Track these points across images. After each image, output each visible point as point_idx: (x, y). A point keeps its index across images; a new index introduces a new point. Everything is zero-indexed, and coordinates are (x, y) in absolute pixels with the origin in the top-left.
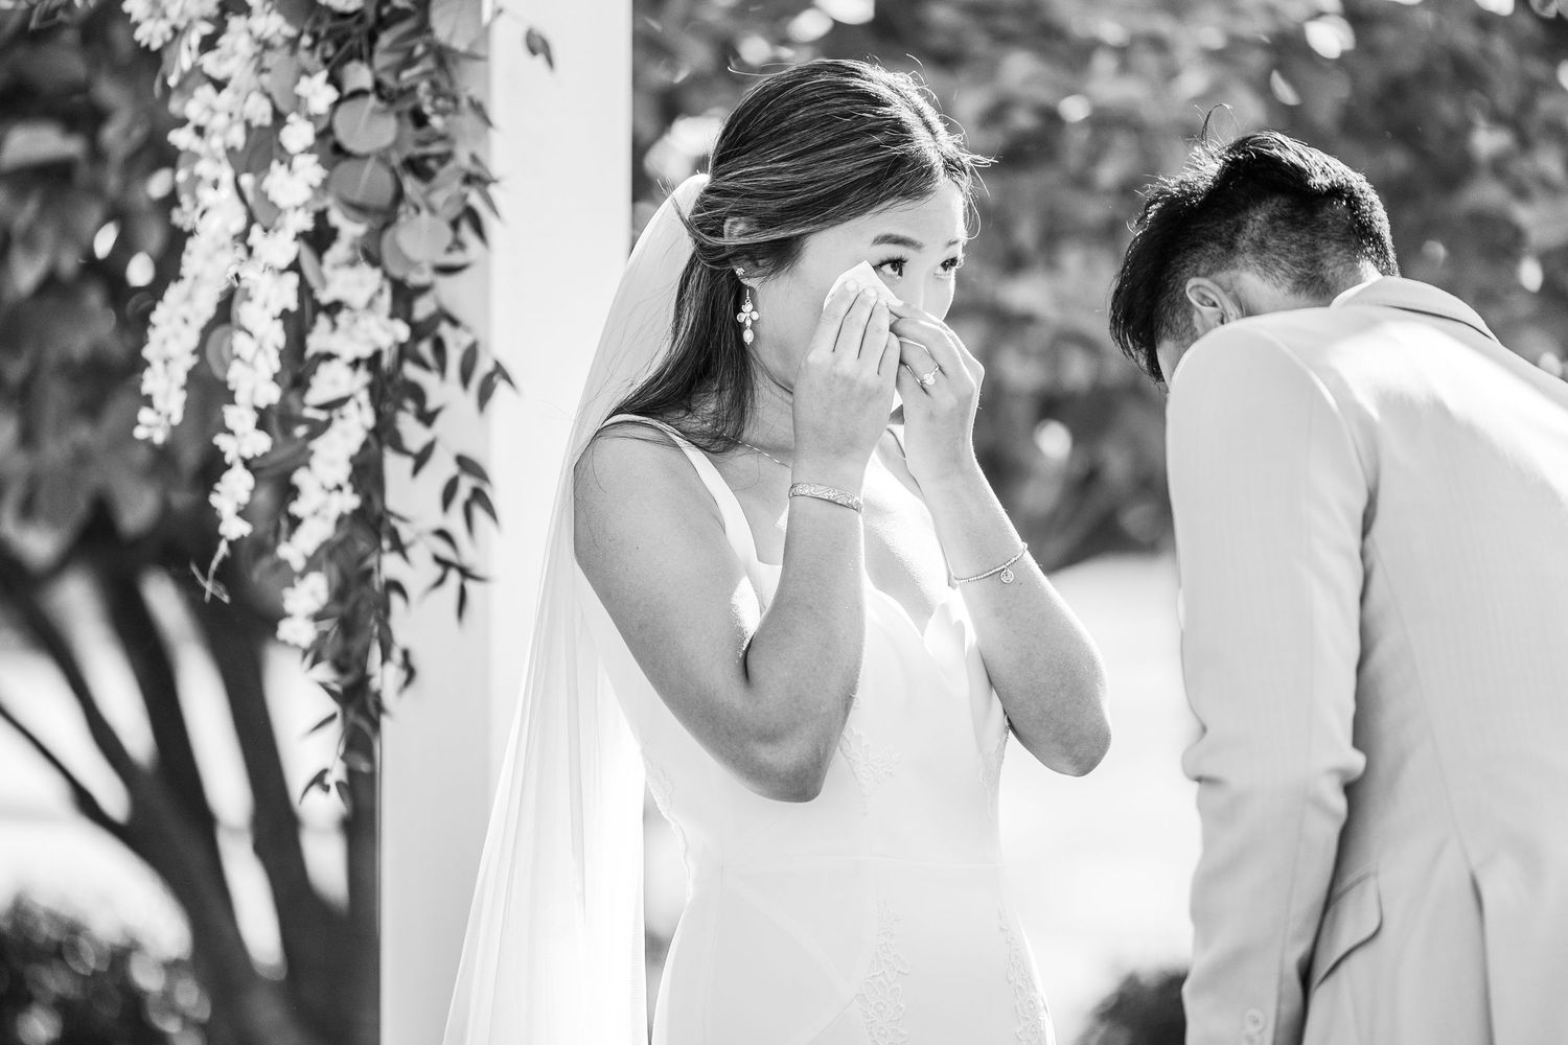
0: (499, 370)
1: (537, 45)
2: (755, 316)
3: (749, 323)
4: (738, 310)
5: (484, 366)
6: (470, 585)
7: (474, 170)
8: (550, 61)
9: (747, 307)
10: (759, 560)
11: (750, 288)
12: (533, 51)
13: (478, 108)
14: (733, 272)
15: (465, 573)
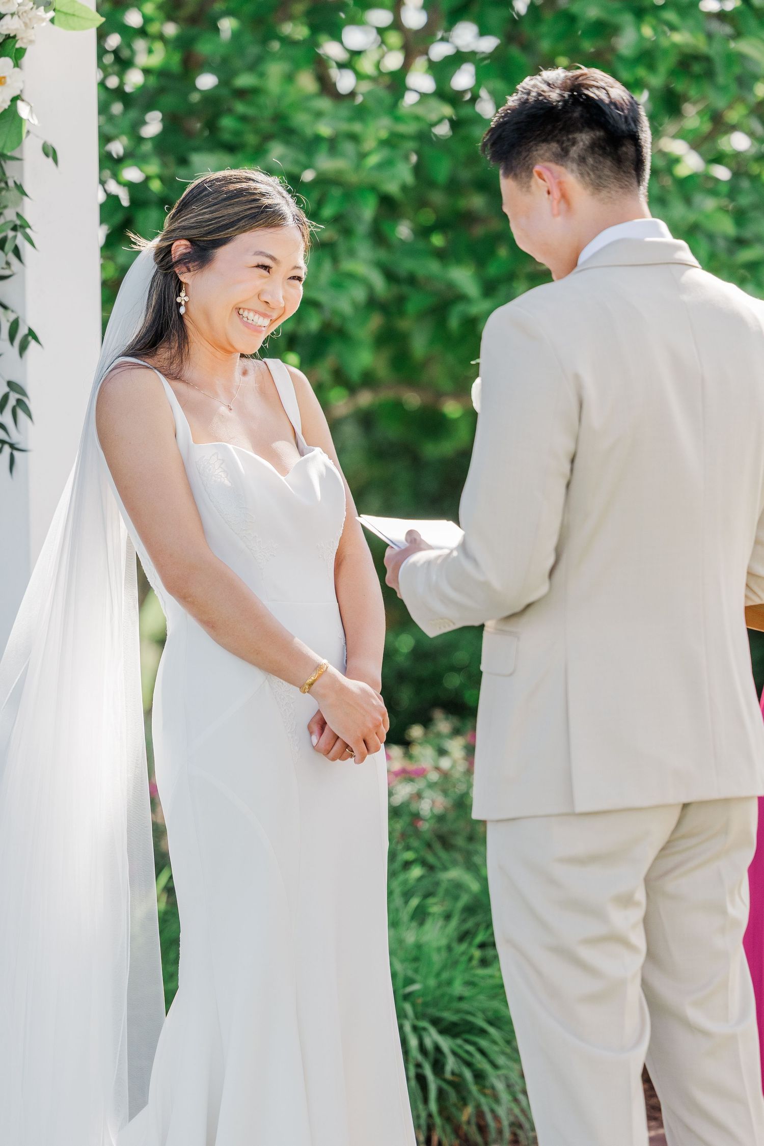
0: (31, 333)
1: (50, 152)
2: (186, 299)
3: (183, 303)
4: (178, 295)
5: (22, 331)
6: (16, 453)
7: (18, 222)
8: (56, 160)
9: (183, 294)
10: (194, 443)
11: (185, 284)
12: (47, 155)
13: (19, 188)
14: (175, 272)
15: (12, 446)
